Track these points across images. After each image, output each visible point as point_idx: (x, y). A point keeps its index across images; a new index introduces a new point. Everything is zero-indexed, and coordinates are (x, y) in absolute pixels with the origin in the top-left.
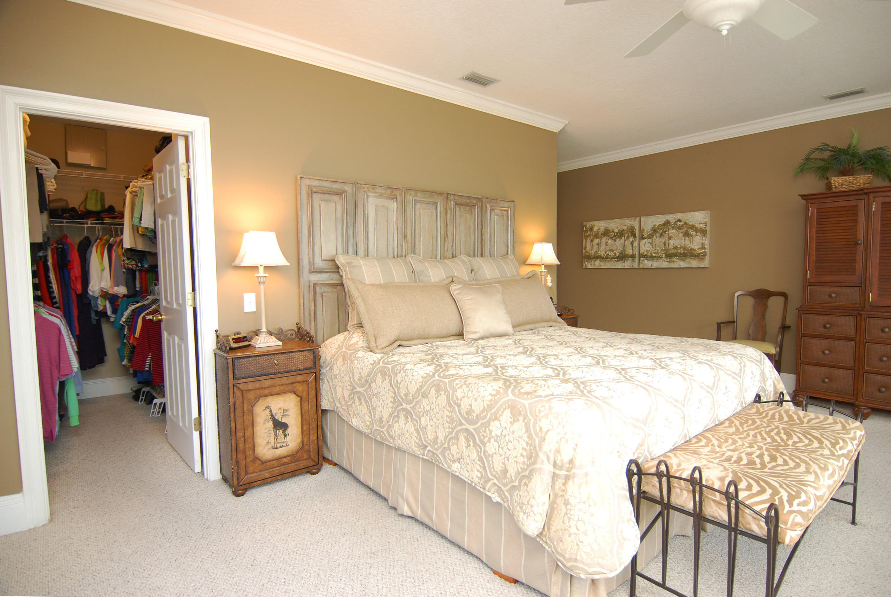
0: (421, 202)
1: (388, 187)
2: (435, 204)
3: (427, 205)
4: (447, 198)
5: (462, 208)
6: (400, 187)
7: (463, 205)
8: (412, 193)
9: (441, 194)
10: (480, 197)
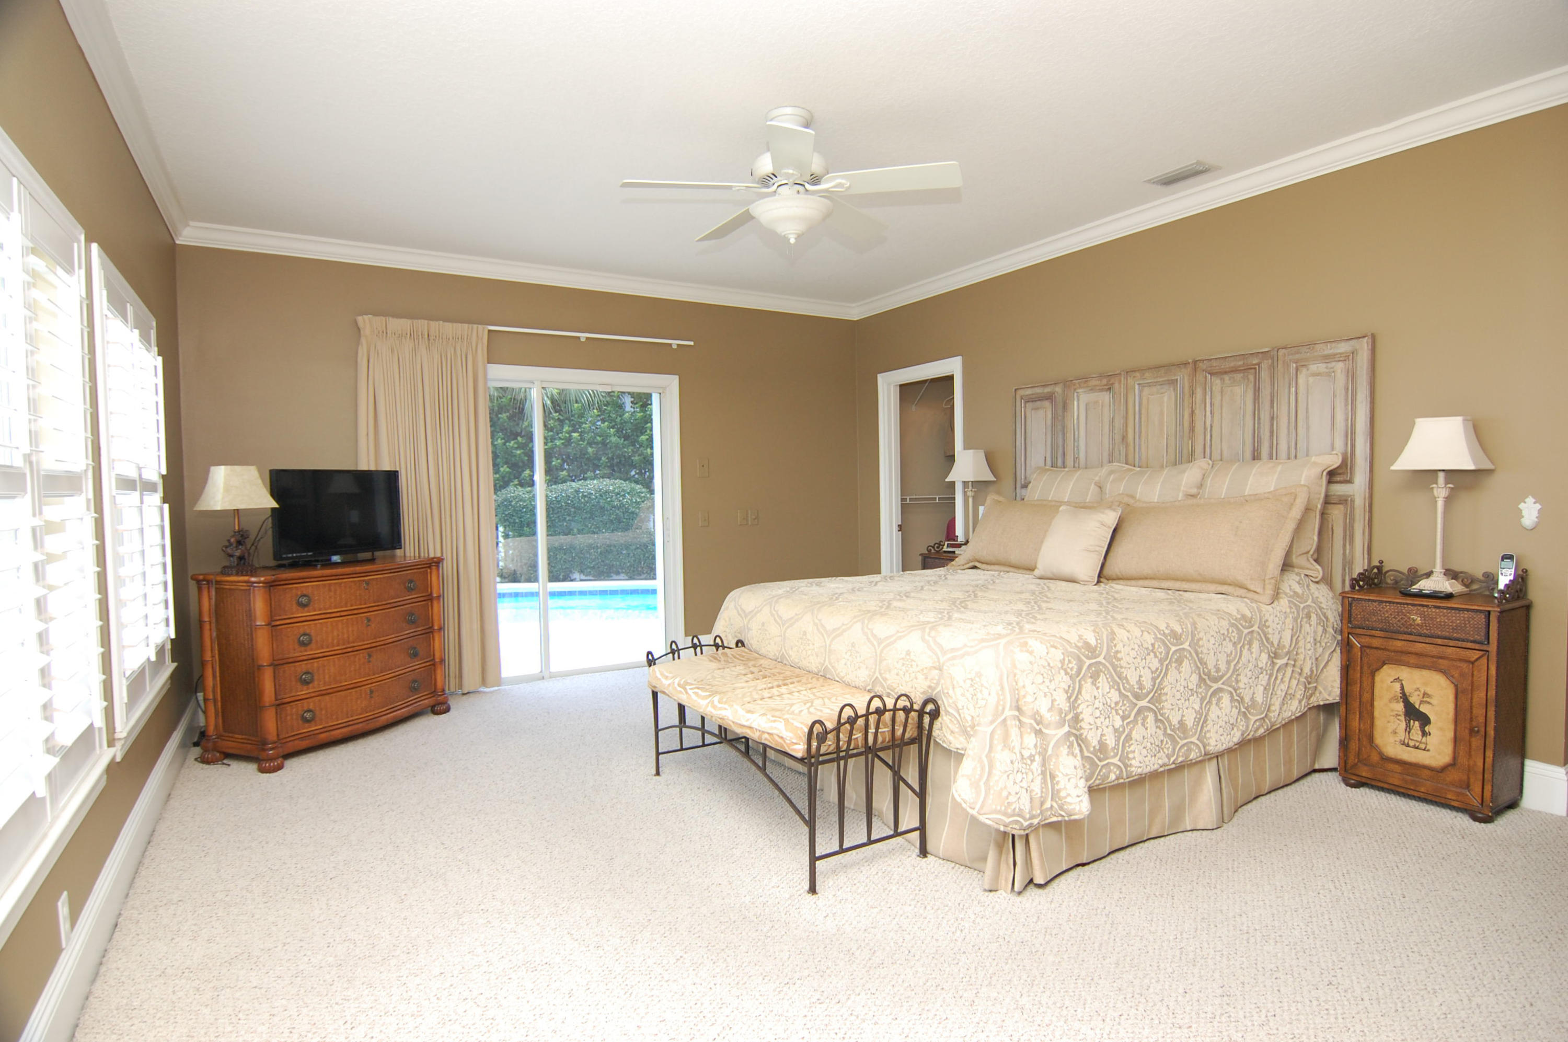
0: (1149, 385)
1: (1101, 376)
2: (1173, 382)
3: (1159, 387)
4: (1195, 370)
5: (1226, 377)
6: (1118, 372)
7: (1226, 373)
8: (1137, 374)
9: (1185, 364)
10: (1267, 350)
